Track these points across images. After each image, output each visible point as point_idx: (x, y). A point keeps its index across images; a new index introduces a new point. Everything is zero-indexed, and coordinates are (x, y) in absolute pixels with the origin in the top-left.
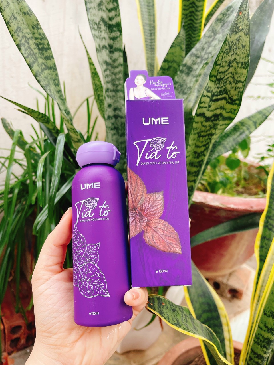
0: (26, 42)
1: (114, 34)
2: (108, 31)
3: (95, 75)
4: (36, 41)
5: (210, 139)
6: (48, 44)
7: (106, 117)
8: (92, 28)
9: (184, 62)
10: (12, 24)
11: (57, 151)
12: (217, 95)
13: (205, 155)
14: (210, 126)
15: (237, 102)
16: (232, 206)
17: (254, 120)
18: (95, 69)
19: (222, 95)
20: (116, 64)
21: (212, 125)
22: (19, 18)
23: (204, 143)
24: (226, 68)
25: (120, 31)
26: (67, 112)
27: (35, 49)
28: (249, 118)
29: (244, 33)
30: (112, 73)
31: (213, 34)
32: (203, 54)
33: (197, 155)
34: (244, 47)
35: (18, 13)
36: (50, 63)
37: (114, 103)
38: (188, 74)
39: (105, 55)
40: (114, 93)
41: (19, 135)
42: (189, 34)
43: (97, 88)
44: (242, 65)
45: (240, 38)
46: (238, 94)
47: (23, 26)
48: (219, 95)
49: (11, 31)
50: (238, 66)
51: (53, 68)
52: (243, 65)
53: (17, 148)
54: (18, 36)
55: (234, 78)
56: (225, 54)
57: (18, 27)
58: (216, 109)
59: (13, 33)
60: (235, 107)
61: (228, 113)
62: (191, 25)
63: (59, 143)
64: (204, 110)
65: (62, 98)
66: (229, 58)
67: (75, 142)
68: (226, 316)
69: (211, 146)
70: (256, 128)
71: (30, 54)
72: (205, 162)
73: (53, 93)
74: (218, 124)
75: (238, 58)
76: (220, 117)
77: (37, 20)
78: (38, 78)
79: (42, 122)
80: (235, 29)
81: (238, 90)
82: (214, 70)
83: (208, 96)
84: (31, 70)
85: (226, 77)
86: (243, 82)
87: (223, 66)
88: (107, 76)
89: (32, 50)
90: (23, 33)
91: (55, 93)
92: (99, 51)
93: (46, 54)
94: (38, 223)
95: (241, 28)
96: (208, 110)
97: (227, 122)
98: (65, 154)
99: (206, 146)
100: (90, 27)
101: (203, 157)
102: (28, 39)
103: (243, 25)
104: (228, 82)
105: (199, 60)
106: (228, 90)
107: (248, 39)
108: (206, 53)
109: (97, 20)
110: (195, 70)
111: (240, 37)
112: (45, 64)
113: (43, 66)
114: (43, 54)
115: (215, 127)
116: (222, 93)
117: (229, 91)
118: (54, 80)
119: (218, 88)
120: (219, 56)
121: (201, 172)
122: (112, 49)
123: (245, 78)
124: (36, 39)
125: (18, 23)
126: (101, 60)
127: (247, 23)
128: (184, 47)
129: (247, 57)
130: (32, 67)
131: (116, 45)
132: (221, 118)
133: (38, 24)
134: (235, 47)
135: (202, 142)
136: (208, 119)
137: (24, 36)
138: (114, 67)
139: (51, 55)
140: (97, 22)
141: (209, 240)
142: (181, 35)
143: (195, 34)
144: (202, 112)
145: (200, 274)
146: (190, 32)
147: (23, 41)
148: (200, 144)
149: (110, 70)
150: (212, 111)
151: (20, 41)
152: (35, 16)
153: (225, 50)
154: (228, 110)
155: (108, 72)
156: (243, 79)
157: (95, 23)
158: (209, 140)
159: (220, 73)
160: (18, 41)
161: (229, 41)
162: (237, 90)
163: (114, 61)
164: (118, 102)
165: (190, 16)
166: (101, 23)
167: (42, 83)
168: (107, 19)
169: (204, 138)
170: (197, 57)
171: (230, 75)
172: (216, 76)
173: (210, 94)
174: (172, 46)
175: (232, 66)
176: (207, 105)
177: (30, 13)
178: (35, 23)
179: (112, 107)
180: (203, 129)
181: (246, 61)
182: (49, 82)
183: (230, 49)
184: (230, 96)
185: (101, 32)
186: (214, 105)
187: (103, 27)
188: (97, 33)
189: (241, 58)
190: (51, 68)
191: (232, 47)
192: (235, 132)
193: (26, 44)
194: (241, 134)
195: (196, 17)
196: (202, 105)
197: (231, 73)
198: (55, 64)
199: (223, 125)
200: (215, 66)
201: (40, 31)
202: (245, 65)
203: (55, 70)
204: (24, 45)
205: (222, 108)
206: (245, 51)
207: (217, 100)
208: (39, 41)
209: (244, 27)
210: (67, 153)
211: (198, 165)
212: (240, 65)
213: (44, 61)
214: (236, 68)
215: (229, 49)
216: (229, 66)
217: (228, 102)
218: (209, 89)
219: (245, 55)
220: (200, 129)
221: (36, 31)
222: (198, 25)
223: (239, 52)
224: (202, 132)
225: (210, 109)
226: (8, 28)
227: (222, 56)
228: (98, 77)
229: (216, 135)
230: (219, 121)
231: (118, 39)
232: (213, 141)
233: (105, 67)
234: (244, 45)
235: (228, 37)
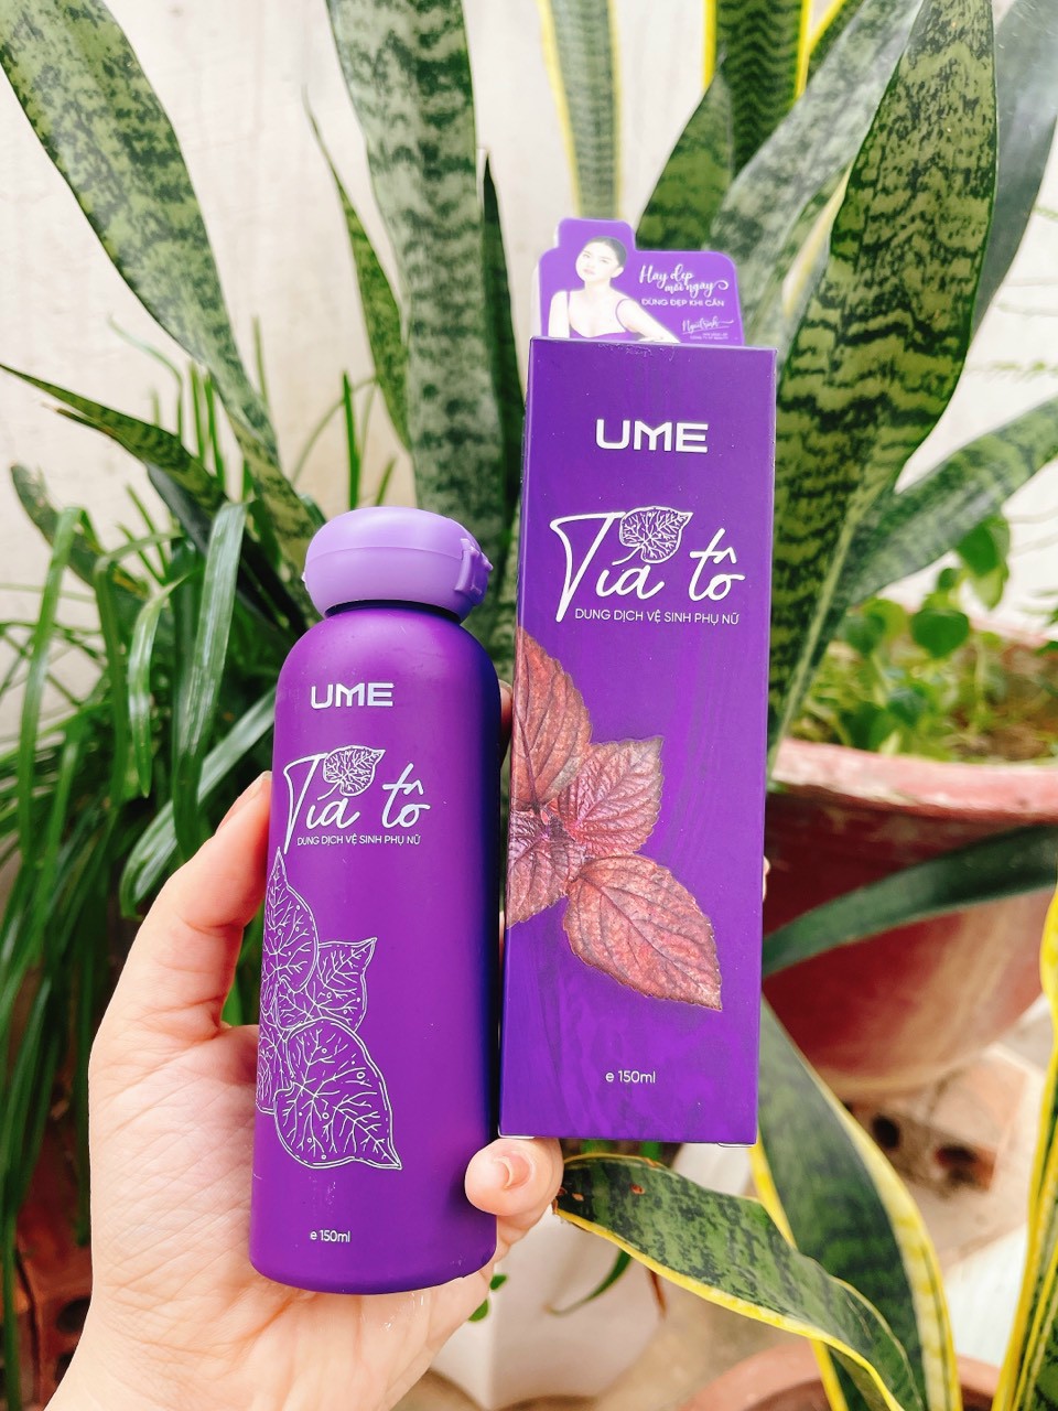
0: (79, 125)
1: (440, 102)
2: (415, 88)
3: (371, 276)
4: (123, 125)
5: (843, 506)
6: (171, 137)
7: (415, 433)
8: (352, 76)
9: (727, 205)
10: (20, 57)
11: (212, 569)
12: (864, 318)
13: (820, 577)
14: (838, 449)
15: (952, 342)
16: (942, 800)
17: (1024, 439)
18: (373, 255)
19: (885, 313)
20: (454, 220)
21: (849, 443)
22: (50, 33)
23: (818, 524)
24: (902, 196)
25: (467, 89)
26: (252, 414)
27: (116, 154)
28: (1003, 434)
29: (971, 47)
30: (439, 260)
31: (841, 84)
32: (803, 165)
33: (787, 575)
34: (971, 105)
35: (48, 13)
36: (178, 214)
37: (446, 381)
38: (745, 252)
39: (406, 184)
40: (445, 342)
41: (79, 528)
42: (749, 106)
43: (382, 333)
44: (967, 181)
45: (955, 68)
46: (955, 309)
47: (66, 65)
48: (874, 315)
49: (19, 83)
50: (950, 187)
51: (194, 235)
52: (973, 183)
53: (70, 581)
54: (48, 102)
55: (933, 236)
56: (894, 137)
57: (47, 68)
58: (863, 377)
59: (25, 90)
60: (943, 364)
61: (914, 390)
62: (755, 68)
63: (221, 540)
64: (813, 385)
65: (231, 356)
66: (914, 152)
67: (289, 535)
68: (924, 1254)
69: (846, 537)
70: (1033, 472)
71: (95, 175)
72: (823, 606)
73: (195, 333)
74: (871, 443)
75: (948, 151)
76: (879, 410)
77: (124, 41)
78: (128, 271)
79: (162, 466)
80: (931, 34)
81: (954, 289)
82: (851, 209)
83: (826, 324)
84: (102, 239)
85: (903, 236)
86: (973, 256)
87: (885, 191)
88: (415, 271)
89: (104, 160)
90: (66, 90)
91: (202, 334)
92: (379, 165)
93: (163, 176)
94: (142, 866)
95: (955, 26)
96: (831, 383)
97: (908, 432)
98: (242, 581)
99: (826, 535)
100: (344, 69)
101: (812, 584)
102: (89, 117)
103: (963, 14)
104: (910, 257)
105: (788, 193)
106: (911, 293)
107: (989, 72)
108: (815, 164)
109: (372, 43)
110: (775, 234)
111: (952, 64)
112: (160, 215)
113: (153, 226)
114: (151, 177)
115: (858, 452)
116: (884, 307)
117: (917, 294)
118: (198, 284)
119: (868, 285)
120: (868, 145)
121: (809, 650)
122: (434, 162)
123: (979, 238)
124: (121, 114)
125: (46, 53)
126: (390, 205)
127: (982, 8)
128: (727, 149)
129: (986, 149)
130: (106, 227)
131: (451, 146)
132: (883, 416)
133: (128, 57)
134: (934, 107)
135: (808, 519)
136: (829, 421)
137: (73, 105)
138: (443, 236)
139: (183, 181)
140: (373, 54)
141: (850, 938)
142: (713, 104)
143: (770, 105)
144: (803, 393)
145: (814, 1080)
146: (752, 97)
147: (68, 123)
148: (800, 529)
149: (427, 249)
150: (845, 385)
151: (56, 123)
152: (115, 23)
153: (895, 121)
154: (914, 381)
155: (419, 257)
156: (973, 243)
157: (365, 57)
158: (836, 512)
159: (875, 219)
160: (46, 124)
161: (909, 82)
162: (947, 288)
163: (445, 209)
164: (462, 375)
165: (749, 31)
166: (389, 56)
167: (145, 292)
168: (411, 42)
169: (815, 502)
170: (781, 180)
171: (919, 224)
172: (857, 236)
173: (834, 316)
174: (678, 150)
175: (925, 188)
176: (823, 362)
177: (94, 11)
178: (117, 51)
179: (440, 399)
180: (812, 462)
181: (984, 163)
182: (175, 289)
183: (916, 117)
184: (921, 317)
185: (389, 91)
186: (854, 361)
187: (396, 73)
188: (370, 95)
189: (961, 151)
190: (182, 234)
191: (923, 106)
192: (946, 492)
193: (82, 136)
194: (970, 499)
195: (774, 35)
196: (803, 362)
197: (922, 215)
198: (199, 220)
199: (893, 445)
200: (852, 191)
201: (136, 83)
202: (981, 182)
203: (203, 241)
204: (73, 140)
205: (889, 370)
206: (978, 124)
207: (867, 337)
208: (135, 122)
209: (967, 22)
210: (251, 575)
211: (791, 616)
212: (959, 180)
213: (154, 205)
214: (944, 192)
215: (909, 116)
216: (914, 186)
217: (912, 346)
218: (832, 293)
219: (977, 140)
220: (798, 467)
221: (119, 83)
222: (780, 68)
223: (953, 126)
224: (808, 474)
225: (840, 376)
226: (7, 71)
227: (883, 148)
228: (386, 284)
229: (867, 488)
230: (877, 427)
231: (459, 121)
232: (854, 515)
233: (406, 233)
234: (971, 96)
235: (905, 66)
